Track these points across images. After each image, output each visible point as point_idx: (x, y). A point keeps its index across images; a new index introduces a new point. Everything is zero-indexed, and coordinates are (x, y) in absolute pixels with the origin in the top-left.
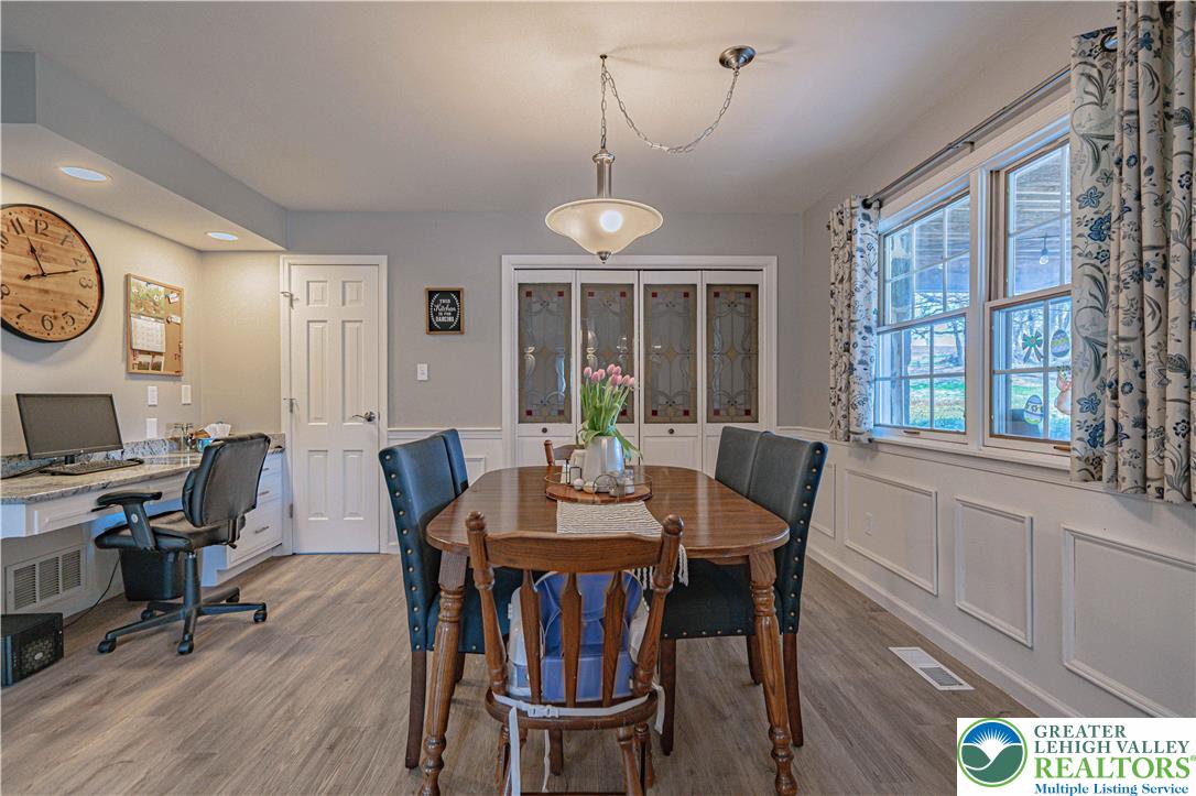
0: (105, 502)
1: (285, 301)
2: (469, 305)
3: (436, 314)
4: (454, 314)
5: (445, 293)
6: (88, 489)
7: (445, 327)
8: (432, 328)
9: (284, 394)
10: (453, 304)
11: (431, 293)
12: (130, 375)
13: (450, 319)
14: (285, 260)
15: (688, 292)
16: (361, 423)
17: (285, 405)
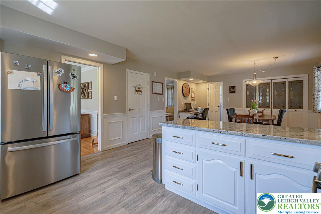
0: (194, 114)
1: (208, 89)
2: (237, 89)
3: (231, 90)
4: (234, 90)
5: (232, 87)
6: (193, 113)
7: (232, 92)
8: (230, 92)
9: (208, 103)
10: (234, 88)
11: (230, 87)
12: (191, 100)
13: (233, 91)
14: (208, 84)
15: (284, 83)
16: (218, 107)
17: (208, 104)
